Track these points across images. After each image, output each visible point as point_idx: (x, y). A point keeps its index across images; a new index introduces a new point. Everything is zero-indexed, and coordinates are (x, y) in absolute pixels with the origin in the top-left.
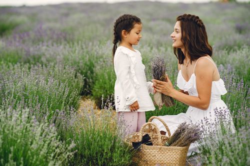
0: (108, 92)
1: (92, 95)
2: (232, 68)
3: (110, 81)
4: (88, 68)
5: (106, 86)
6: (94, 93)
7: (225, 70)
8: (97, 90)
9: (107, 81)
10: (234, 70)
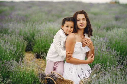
0: (41, 50)
1: (33, 51)
2: (107, 40)
3: (42, 44)
4: (32, 36)
5: (40, 46)
6: (34, 50)
7: (103, 41)
8: (35, 48)
9: (40, 44)
10: (108, 41)
